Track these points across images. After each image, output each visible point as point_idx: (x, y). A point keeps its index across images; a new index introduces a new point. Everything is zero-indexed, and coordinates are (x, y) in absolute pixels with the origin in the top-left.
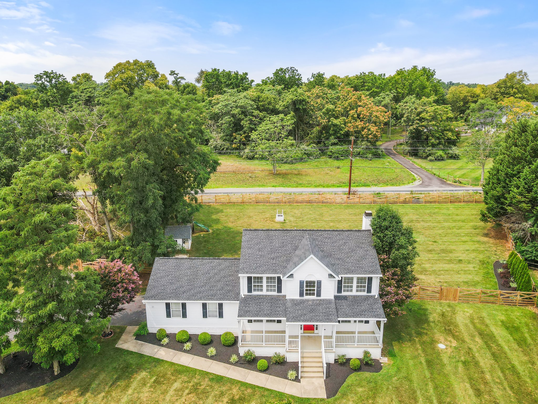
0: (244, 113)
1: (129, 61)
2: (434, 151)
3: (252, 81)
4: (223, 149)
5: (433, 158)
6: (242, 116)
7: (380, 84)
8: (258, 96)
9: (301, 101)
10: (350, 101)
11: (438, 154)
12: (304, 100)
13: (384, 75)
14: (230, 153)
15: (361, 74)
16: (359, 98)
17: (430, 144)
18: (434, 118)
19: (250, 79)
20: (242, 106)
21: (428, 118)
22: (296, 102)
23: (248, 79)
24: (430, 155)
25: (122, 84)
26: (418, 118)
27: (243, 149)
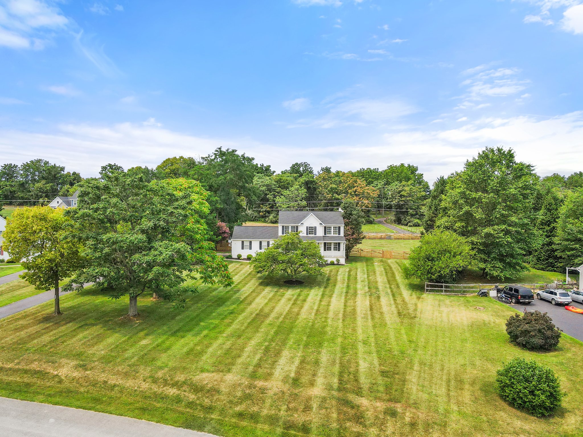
0: (270, 190)
1: (175, 157)
2: (412, 219)
3: (274, 172)
4: (252, 217)
5: (412, 224)
6: (268, 192)
7: (375, 175)
8: (280, 178)
9: (312, 182)
10: (349, 183)
11: (415, 222)
12: (314, 181)
13: (378, 169)
14: (258, 220)
15: (361, 169)
16: (356, 182)
17: (409, 214)
18: (410, 195)
19: (272, 170)
20: (268, 184)
21: (406, 195)
22: (308, 182)
23: (270, 170)
24: (409, 222)
25: (170, 174)
26: (399, 195)
27: (268, 217)
